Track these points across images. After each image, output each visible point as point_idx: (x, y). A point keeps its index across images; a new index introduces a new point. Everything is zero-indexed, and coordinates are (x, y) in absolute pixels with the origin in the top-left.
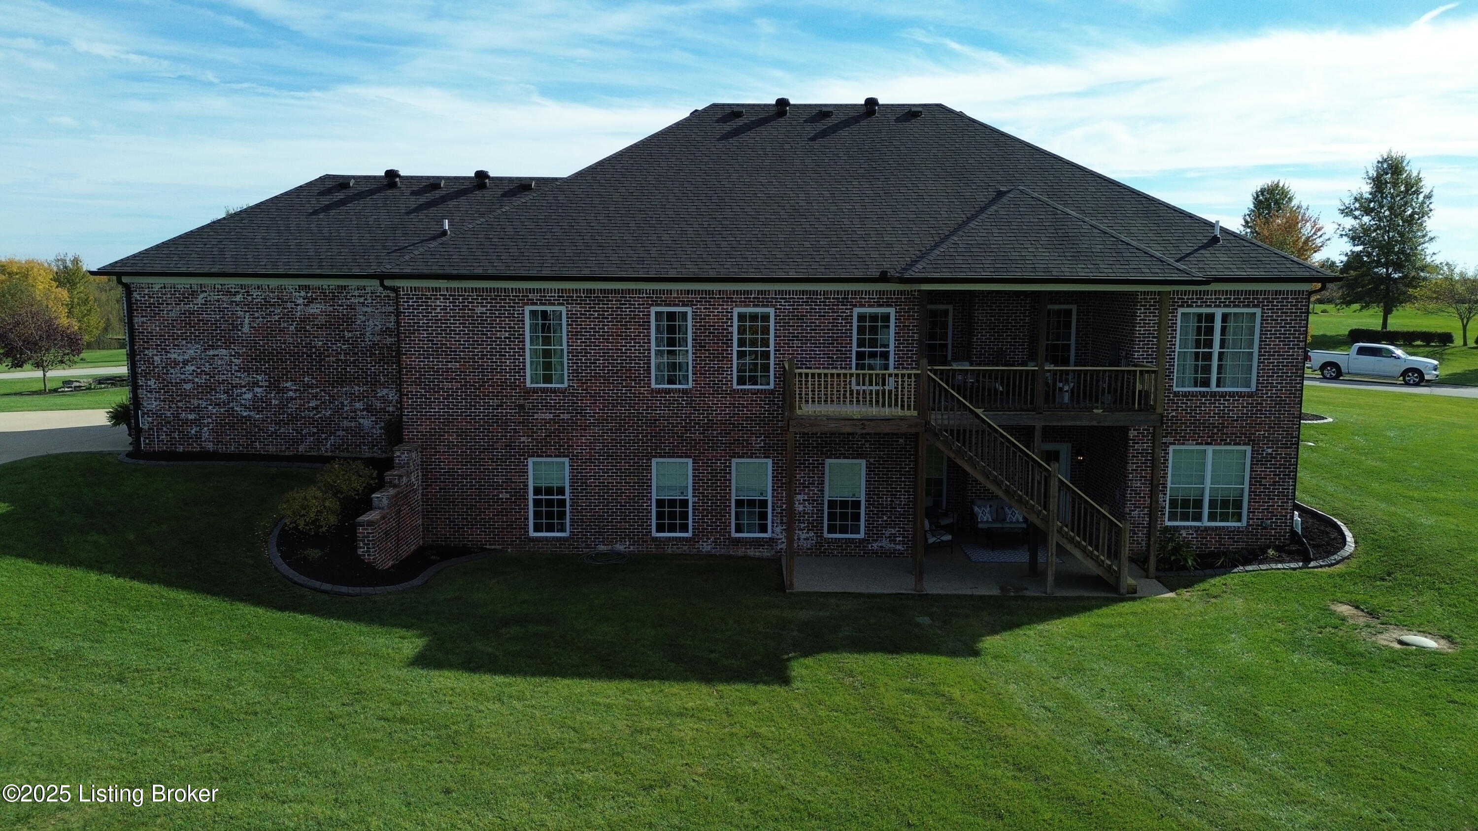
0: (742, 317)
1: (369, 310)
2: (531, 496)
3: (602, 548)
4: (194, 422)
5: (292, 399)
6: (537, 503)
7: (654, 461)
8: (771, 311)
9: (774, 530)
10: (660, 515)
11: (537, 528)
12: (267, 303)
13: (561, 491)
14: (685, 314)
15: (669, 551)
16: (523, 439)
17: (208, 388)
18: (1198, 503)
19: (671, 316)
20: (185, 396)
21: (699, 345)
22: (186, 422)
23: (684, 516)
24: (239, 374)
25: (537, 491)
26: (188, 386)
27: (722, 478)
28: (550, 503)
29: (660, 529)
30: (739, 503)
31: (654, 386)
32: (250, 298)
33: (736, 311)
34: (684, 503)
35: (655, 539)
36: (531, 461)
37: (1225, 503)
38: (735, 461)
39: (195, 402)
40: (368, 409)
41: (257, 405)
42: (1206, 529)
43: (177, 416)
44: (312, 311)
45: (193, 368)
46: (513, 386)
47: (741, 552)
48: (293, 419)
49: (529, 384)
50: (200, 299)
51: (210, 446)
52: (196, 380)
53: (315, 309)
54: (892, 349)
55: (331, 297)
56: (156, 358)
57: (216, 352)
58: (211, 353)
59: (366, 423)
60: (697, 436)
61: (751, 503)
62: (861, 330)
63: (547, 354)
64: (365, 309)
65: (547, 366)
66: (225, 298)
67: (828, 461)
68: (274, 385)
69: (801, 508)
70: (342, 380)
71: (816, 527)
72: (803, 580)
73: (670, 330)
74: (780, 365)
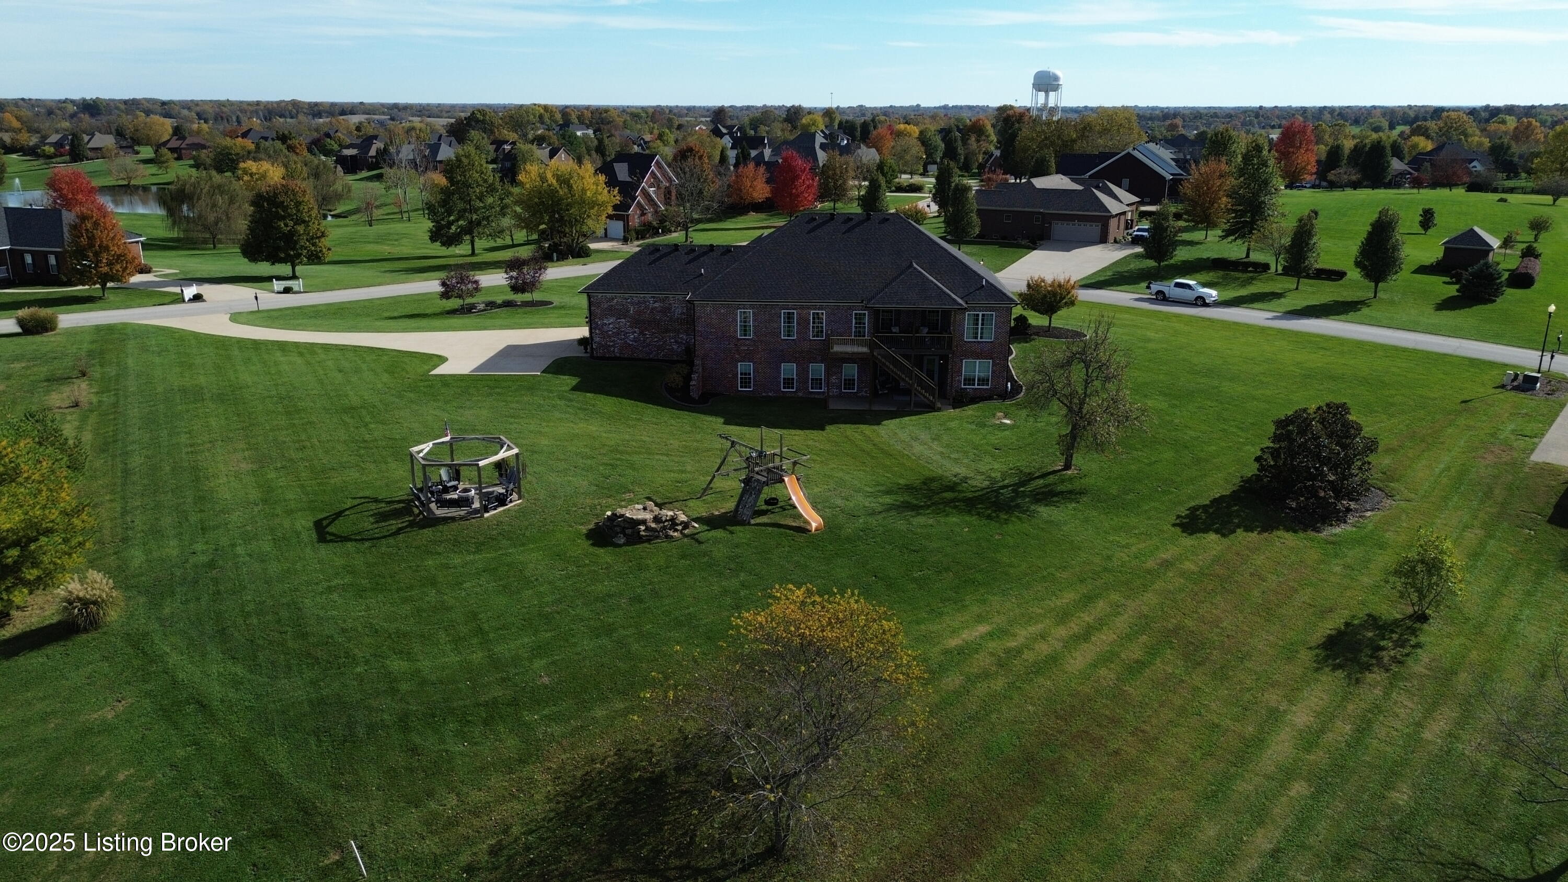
0: (814, 314)
2: (739, 375)
3: (763, 394)
4: (612, 346)
5: (648, 338)
6: (741, 378)
7: (783, 364)
8: (824, 312)
9: (824, 389)
10: (784, 383)
11: (741, 387)
12: (639, 303)
13: (750, 374)
14: (794, 313)
15: (788, 395)
16: (737, 356)
17: (618, 334)
18: (974, 380)
19: (789, 313)
20: (609, 336)
21: (798, 324)
22: (609, 346)
23: (793, 383)
24: (629, 329)
25: (741, 374)
26: (610, 333)
27: (806, 370)
28: (746, 378)
29: (784, 388)
30: (812, 380)
31: (782, 338)
32: (633, 300)
33: (812, 312)
34: (793, 379)
35: (783, 391)
36: (739, 363)
37: (983, 380)
38: (811, 365)
39: (613, 339)
40: (676, 342)
41: (635, 340)
42: (975, 388)
43: (605, 344)
45: (612, 326)
46: (733, 337)
47: (813, 396)
48: (648, 345)
49: (739, 337)
50: (615, 301)
51: (617, 355)
52: (613, 331)
53: (657, 305)
54: (866, 325)
55: (663, 301)
56: (599, 323)
57: (620, 321)
59: (675, 347)
60: (797, 355)
61: (817, 379)
62: (856, 319)
63: (745, 326)
64: (675, 305)
65: (745, 330)
66: (624, 300)
67: (844, 364)
68: (641, 333)
69: (834, 381)
70: (667, 331)
71: (839, 387)
72: (832, 406)
73: (789, 318)
74: (827, 331)
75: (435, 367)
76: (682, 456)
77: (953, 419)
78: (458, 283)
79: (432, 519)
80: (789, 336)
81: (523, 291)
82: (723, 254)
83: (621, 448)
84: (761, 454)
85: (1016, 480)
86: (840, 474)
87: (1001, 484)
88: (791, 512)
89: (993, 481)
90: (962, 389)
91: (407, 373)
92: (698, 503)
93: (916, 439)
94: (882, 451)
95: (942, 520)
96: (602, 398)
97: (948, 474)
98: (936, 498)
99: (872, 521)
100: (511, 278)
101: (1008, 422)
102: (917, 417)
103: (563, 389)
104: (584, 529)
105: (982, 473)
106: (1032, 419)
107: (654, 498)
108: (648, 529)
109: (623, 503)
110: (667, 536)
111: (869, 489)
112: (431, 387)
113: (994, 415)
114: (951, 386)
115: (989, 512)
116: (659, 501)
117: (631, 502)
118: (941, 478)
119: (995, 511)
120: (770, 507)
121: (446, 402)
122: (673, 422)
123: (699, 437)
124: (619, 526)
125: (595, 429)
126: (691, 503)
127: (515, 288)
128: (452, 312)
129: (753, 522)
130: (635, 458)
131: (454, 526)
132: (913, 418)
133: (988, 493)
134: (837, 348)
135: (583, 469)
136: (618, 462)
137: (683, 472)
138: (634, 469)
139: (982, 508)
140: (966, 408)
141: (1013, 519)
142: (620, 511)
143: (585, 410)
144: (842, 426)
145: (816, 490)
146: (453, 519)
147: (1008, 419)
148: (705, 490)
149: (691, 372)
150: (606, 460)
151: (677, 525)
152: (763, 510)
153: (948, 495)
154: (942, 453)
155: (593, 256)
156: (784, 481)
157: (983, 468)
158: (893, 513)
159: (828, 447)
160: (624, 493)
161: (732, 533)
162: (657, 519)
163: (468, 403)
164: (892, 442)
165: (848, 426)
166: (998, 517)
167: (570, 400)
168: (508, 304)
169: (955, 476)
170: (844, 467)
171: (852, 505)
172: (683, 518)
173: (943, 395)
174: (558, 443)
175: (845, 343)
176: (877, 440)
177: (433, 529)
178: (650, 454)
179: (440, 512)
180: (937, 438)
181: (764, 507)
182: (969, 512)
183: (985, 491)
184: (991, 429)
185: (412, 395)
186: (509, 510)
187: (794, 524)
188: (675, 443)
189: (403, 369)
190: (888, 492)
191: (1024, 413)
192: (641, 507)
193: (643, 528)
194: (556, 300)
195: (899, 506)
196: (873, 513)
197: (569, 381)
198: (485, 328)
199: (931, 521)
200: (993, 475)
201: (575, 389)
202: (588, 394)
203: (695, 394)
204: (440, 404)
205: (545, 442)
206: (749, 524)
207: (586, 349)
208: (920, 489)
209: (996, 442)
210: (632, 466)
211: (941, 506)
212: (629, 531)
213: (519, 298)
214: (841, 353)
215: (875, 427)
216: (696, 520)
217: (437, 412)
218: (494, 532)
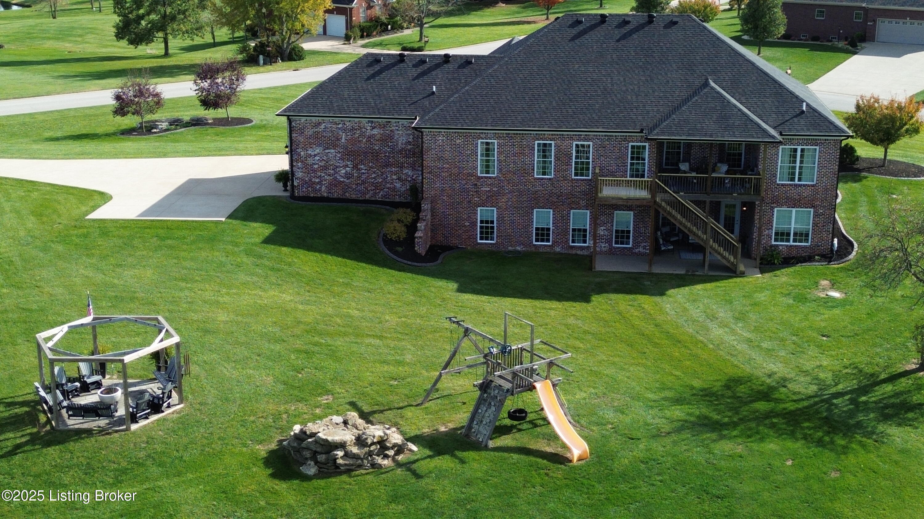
0: (577, 146)
1: (401, 132)
2: (479, 224)
3: (510, 248)
4: (318, 183)
5: (364, 173)
6: (481, 227)
7: (535, 210)
8: (591, 143)
9: (589, 243)
10: (537, 234)
11: (481, 239)
12: (353, 129)
13: (492, 222)
14: (551, 144)
15: (541, 251)
16: (476, 199)
17: (325, 168)
18: (788, 234)
19: (545, 145)
20: (315, 171)
21: (557, 158)
22: (314, 183)
23: (548, 235)
24: (339, 161)
25: (482, 222)
26: (316, 166)
27: (565, 219)
28: (487, 228)
29: (537, 240)
30: (574, 230)
31: (536, 176)
32: (345, 126)
33: (575, 143)
34: (548, 229)
35: (535, 245)
36: (479, 209)
37: (801, 234)
38: (572, 211)
39: (319, 174)
40: (399, 179)
41: (348, 176)
42: (791, 246)
43: (310, 180)
44: (374, 133)
45: (319, 158)
46: (472, 175)
47: (574, 252)
48: (364, 182)
49: (479, 175)
50: (323, 126)
51: (325, 195)
52: (320, 164)
53: (375, 132)
54: (646, 161)
55: (383, 127)
56: (301, 153)
57: (329, 151)
58: (327, 151)
59: (398, 185)
60: (555, 200)
61: (579, 230)
62: (632, 153)
63: (488, 161)
64: (399, 132)
65: (487, 166)
66: (334, 126)
67: (615, 212)
68: (355, 167)
69: (602, 233)
70: (387, 165)
71: (609, 241)
72: (601, 265)
73: (544, 151)
74: (594, 168)
75: (94, 208)
76: (400, 340)
77: (762, 289)
78: (135, 96)
79: (61, 432)
80: (544, 174)
81: (215, 105)
82: (461, 66)
83: (321, 326)
84: (504, 350)
85: (853, 384)
86: (610, 371)
87: (833, 390)
88: (544, 430)
89: (822, 386)
90: (772, 246)
91: (59, 216)
92: (417, 411)
93: (713, 318)
94: (669, 336)
95: (755, 446)
96: (301, 253)
97: (758, 373)
98: (744, 411)
99: (658, 447)
100: (202, 89)
101: (836, 294)
102: (713, 284)
103: (253, 240)
104: (262, 450)
105: (806, 373)
106: (868, 292)
107: (360, 404)
108: (347, 455)
109: (318, 411)
110: (374, 465)
111: (651, 396)
112: (86, 236)
113: (817, 284)
114: (759, 242)
115: (820, 434)
116: (366, 408)
117: (329, 410)
118: (749, 379)
119: (829, 433)
120: (515, 423)
121: (104, 257)
122: (391, 288)
123: (423, 310)
124: (307, 449)
125: (288, 298)
126: (408, 413)
127: (206, 103)
128: (128, 132)
129: (491, 444)
130: (339, 342)
131: (89, 443)
132: (709, 286)
133: (816, 403)
134: (608, 192)
135: (268, 358)
136: (317, 348)
137: (399, 363)
138: (338, 360)
139: (809, 428)
140: (778, 272)
141: (854, 446)
142: (311, 427)
143: (279, 270)
144: (613, 296)
145: (580, 395)
146: (89, 432)
147: (838, 289)
148: (428, 393)
149: (417, 220)
150: (299, 344)
151: (388, 448)
152: (506, 426)
153: (762, 406)
154: (749, 341)
155: (307, 58)
156: (534, 387)
157: (808, 365)
158: (686, 435)
159: (594, 327)
160: (320, 395)
161: (462, 461)
162: (360, 441)
163: (130, 260)
164: (681, 321)
165: (620, 296)
166: (832, 442)
167: (261, 257)
168: (197, 122)
169: (770, 376)
170: (616, 359)
171: (628, 420)
172: (396, 438)
173: (747, 254)
174: (240, 318)
175: (618, 184)
176: (660, 318)
177: (61, 447)
178: (357, 336)
179: (74, 423)
180: (741, 317)
181: (508, 422)
182: (792, 435)
183: (812, 401)
184: (814, 304)
185: (60, 248)
186: (164, 419)
187: (549, 449)
188: (391, 320)
189: (55, 211)
190: (678, 401)
191: (857, 282)
192: (339, 419)
193: (340, 453)
194: (256, 116)
195: (694, 424)
196: (657, 435)
197: (260, 230)
198: (165, 155)
199: (739, 449)
200: (822, 376)
201: (268, 241)
202: (285, 249)
203: (421, 249)
204: (94, 261)
205: (222, 317)
206: (486, 448)
207: (285, 186)
208: (722, 395)
209: (823, 324)
210: (333, 354)
211: (753, 425)
212: (322, 458)
213: (211, 114)
214: (613, 198)
215: (658, 299)
216: (414, 439)
217: (90, 273)
218: (142, 454)
